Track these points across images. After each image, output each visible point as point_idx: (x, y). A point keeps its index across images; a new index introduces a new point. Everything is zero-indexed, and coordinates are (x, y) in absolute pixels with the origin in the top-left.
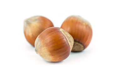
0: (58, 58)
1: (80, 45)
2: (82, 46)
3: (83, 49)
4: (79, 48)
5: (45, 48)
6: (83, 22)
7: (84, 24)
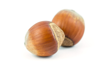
0: (44, 53)
1: (68, 40)
2: (71, 41)
3: (72, 44)
4: (68, 43)
5: (31, 41)
6: (74, 16)
7: (75, 19)
